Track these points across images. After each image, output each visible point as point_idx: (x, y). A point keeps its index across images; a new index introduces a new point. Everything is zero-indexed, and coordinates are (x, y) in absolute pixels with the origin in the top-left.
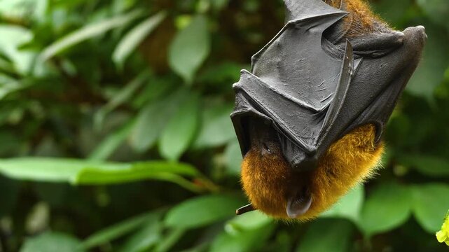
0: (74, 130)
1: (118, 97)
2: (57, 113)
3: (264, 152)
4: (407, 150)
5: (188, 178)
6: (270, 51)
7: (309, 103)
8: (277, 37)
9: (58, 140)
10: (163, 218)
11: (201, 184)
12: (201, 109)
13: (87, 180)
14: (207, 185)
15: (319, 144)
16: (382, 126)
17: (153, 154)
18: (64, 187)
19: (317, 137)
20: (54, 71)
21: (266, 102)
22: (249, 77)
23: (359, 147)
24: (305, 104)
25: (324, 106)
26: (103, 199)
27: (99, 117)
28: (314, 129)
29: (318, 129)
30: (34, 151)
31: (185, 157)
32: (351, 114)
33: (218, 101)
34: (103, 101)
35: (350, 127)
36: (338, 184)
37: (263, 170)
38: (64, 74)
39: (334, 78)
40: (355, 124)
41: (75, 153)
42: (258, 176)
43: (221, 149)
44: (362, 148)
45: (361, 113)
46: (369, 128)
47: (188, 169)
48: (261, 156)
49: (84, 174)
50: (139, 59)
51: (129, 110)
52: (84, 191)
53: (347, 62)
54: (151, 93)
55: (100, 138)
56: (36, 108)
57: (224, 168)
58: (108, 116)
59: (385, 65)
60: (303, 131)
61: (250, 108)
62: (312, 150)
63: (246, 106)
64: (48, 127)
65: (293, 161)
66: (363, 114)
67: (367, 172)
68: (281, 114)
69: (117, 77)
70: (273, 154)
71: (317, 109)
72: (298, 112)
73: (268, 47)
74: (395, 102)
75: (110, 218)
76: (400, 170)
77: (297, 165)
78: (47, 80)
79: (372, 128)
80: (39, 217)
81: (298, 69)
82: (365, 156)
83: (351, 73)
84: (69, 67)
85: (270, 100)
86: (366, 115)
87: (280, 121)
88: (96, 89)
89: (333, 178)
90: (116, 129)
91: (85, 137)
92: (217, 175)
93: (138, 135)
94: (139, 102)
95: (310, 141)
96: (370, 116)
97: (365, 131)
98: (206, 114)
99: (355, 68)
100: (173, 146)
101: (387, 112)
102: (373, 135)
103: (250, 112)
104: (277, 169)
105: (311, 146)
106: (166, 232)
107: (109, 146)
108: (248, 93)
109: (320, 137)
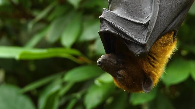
0: (18, 32)
1: (40, 15)
5: (76, 56)
7: (139, 21)
9: (9, 37)
10: (63, 77)
11: (82, 59)
12: (82, 21)
13: (24, 57)
14: (86, 60)
15: (147, 40)
17: (58, 44)
19: (145, 37)
21: (117, 23)
22: (107, 12)
24: (137, 21)
25: (147, 21)
26: (32, 67)
27: (30, 26)
28: (143, 33)
31: (74, 46)
33: (91, 17)
34: (32, 17)
39: (150, 7)
41: (18, 44)
43: (93, 42)
45: (168, 26)
49: (23, 54)
51: (45, 22)
52: (22, 63)
55: (31, 36)
57: (94, 52)
58: (34, 25)
59: (179, 2)
60: (138, 35)
61: (108, 29)
62: (144, 43)
63: (106, 28)
64: (4, 31)
68: (126, 28)
71: (144, 23)
75: (36, 77)
83: (159, 4)
85: (119, 21)
87: (126, 31)
90: (39, 31)
91: (23, 35)
92: (91, 55)
93: (50, 34)
94: (50, 18)
95: (143, 39)
98: (85, 24)
100: (68, 40)
103: (108, 31)
105: (143, 41)
106: (64, 84)
107: (35, 40)
108: (107, 20)
109: (147, 37)
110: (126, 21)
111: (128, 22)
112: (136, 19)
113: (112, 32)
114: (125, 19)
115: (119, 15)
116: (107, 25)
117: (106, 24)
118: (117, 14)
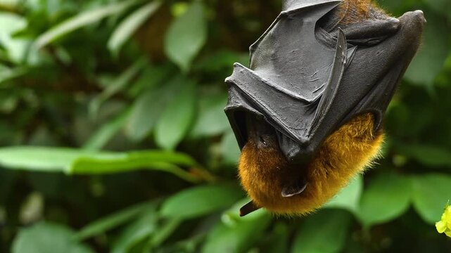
0: (69, 119)
1: (113, 85)
2: (51, 102)
3: (260, 145)
4: (406, 140)
5: (185, 168)
6: (265, 42)
7: (301, 94)
8: (271, 28)
9: (52, 129)
10: (158, 208)
11: (197, 174)
12: (198, 97)
13: (82, 169)
14: (204, 174)
15: (312, 135)
16: (381, 115)
17: (149, 143)
18: (58, 176)
19: (309, 129)
20: (48, 59)
21: (258, 95)
22: (242, 70)
23: (356, 137)
24: (297, 96)
25: (316, 97)
26: (98, 189)
27: (94, 106)
28: (306, 120)
29: (310, 120)
30: (28, 140)
31: (181, 147)
32: (348, 105)
33: (214, 90)
34: (98, 90)
35: (347, 117)
36: (336, 175)
37: (258, 163)
38: (58, 62)
39: (327, 68)
40: (353, 113)
41: (69, 142)
42: (254, 169)
43: (218, 139)
44: (359, 139)
46: (366, 117)
47: (184, 159)
48: (257, 149)
49: (79, 163)
50: (135, 46)
51: (124, 99)
52: (78, 181)
53: (339, 51)
54: (146, 82)
55: (95, 127)
56: (30, 96)
57: (221, 158)
58: (102, 106)
59: (382, 52)
60: (296, 123)
61: (241, 103)
62: (304, 141)
63: (237, 101)
64: (42, 117)
65: (289, 154)
66: (361, 104)
67: (366, 162)
68: (273, 107)
69: (113, 66)
70: (269, 147)
71: (309, 100)
72: (291, 104)
73: (263, 37)
74: (394, 89)
75: (105, 208)
76: (399, 160)
77: (292, 158)
78: (41, 68)
79: (370, 118)
80: (33, 207)
81: (291, 60)
82: (362, 146)
83: (345, 62)
84: (63, 55)
86: (364, 104)
87: (273, 113)
88: (90, 77)
89: (330, 170)
90: (111, 118)
91: (80, 126)
92: (214, 164)
93: (133, 124)
94: (134, 91)
95: (302, 132)
96: (368, 105)
97: (362, 121)
99: (349, 57)
100: (168, 135)
101: (384, 101)
102: (371, 124)
103: (241, 107)
104: (273, 161)
105: (303, 137)
106: (161, 223)
107: (104, 135)
108: (240, 86)
109: (312, 128)
110: (276, 93)
111: (280, 95)
112: (296, 90)
113: (249, 110)
114: (274, 88)
115: (264, 79)
116: (239, 96)
117: (237, 94)
118: (260, 77)
